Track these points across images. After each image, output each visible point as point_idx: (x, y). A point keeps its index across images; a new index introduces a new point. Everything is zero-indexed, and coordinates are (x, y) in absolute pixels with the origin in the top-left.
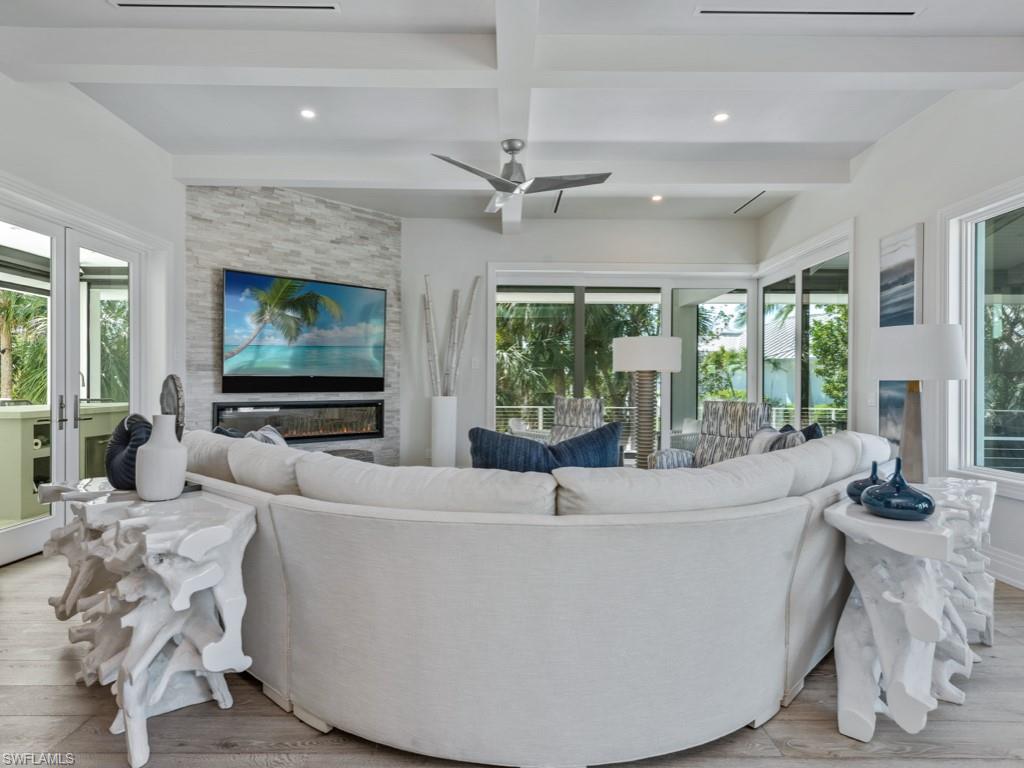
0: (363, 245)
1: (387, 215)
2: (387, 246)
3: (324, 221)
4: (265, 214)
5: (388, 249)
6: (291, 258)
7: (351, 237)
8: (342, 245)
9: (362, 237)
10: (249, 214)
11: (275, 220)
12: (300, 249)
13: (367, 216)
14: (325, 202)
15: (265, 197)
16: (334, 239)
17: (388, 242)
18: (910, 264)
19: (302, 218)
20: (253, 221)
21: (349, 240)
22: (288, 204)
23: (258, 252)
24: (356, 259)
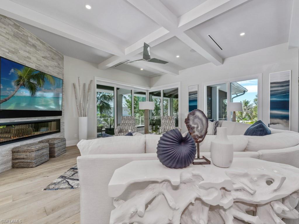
0: (52, 61)
1: (60, 53)
2: (60, 64)
3: (39, 48)
4: (16, 36)
5: (60, 65)
6: (27, 60)
7: (49, 57)
8: (46, 60)
9: (52, 58)
10: (8, 34)
11: (20, 41)
12: (31, 57)
13: (54, 51)
14: (40, 40)
15: (15, 28)
16: (43, 56)
17: (60, 62)
18: (197, 92)
19: (31, 44)
20: (10, 37)
21: (48, 58)
22: (26, 36)
23: (13, 53)
24: (51, 66)
